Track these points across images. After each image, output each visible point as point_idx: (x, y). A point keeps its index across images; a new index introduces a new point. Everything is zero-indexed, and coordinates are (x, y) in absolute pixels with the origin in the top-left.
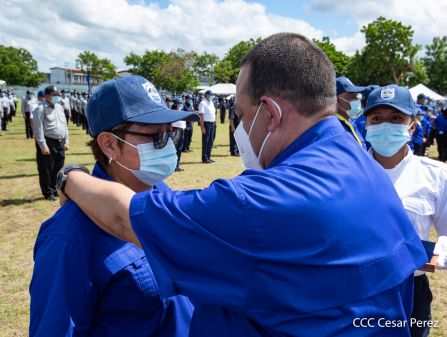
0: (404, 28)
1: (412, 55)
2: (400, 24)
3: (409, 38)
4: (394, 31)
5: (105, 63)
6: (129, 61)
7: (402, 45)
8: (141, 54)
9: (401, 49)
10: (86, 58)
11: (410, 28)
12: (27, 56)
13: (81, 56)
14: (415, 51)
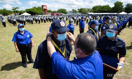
2: (121, 2)
5: (75, 10)
7: (121, 5)
8: (80, 9)
10: (73, 10)
12: (65, 10)
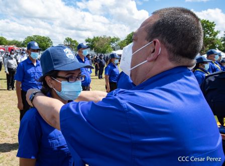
0: (210, 23)
1: (214, 36)
2: (208, 21)
3: (213, 28)
4: (205, 25)
6: (87, 41)
7: (209, 31)
8: (92, 38)
9: (208, 33)
10: (68, 40)
11: (213, 23)
13: (66, 39)
14: (216, 34)
